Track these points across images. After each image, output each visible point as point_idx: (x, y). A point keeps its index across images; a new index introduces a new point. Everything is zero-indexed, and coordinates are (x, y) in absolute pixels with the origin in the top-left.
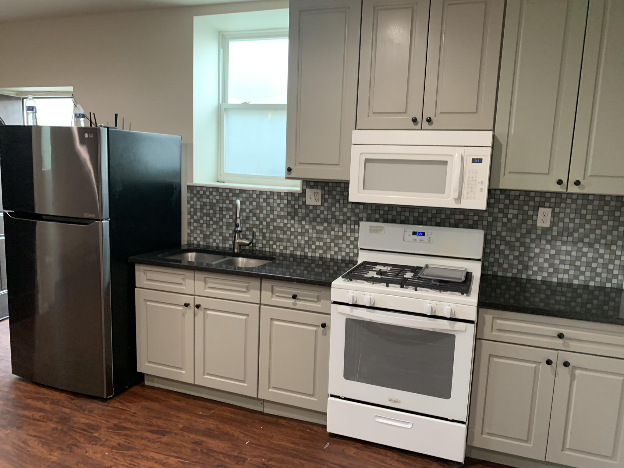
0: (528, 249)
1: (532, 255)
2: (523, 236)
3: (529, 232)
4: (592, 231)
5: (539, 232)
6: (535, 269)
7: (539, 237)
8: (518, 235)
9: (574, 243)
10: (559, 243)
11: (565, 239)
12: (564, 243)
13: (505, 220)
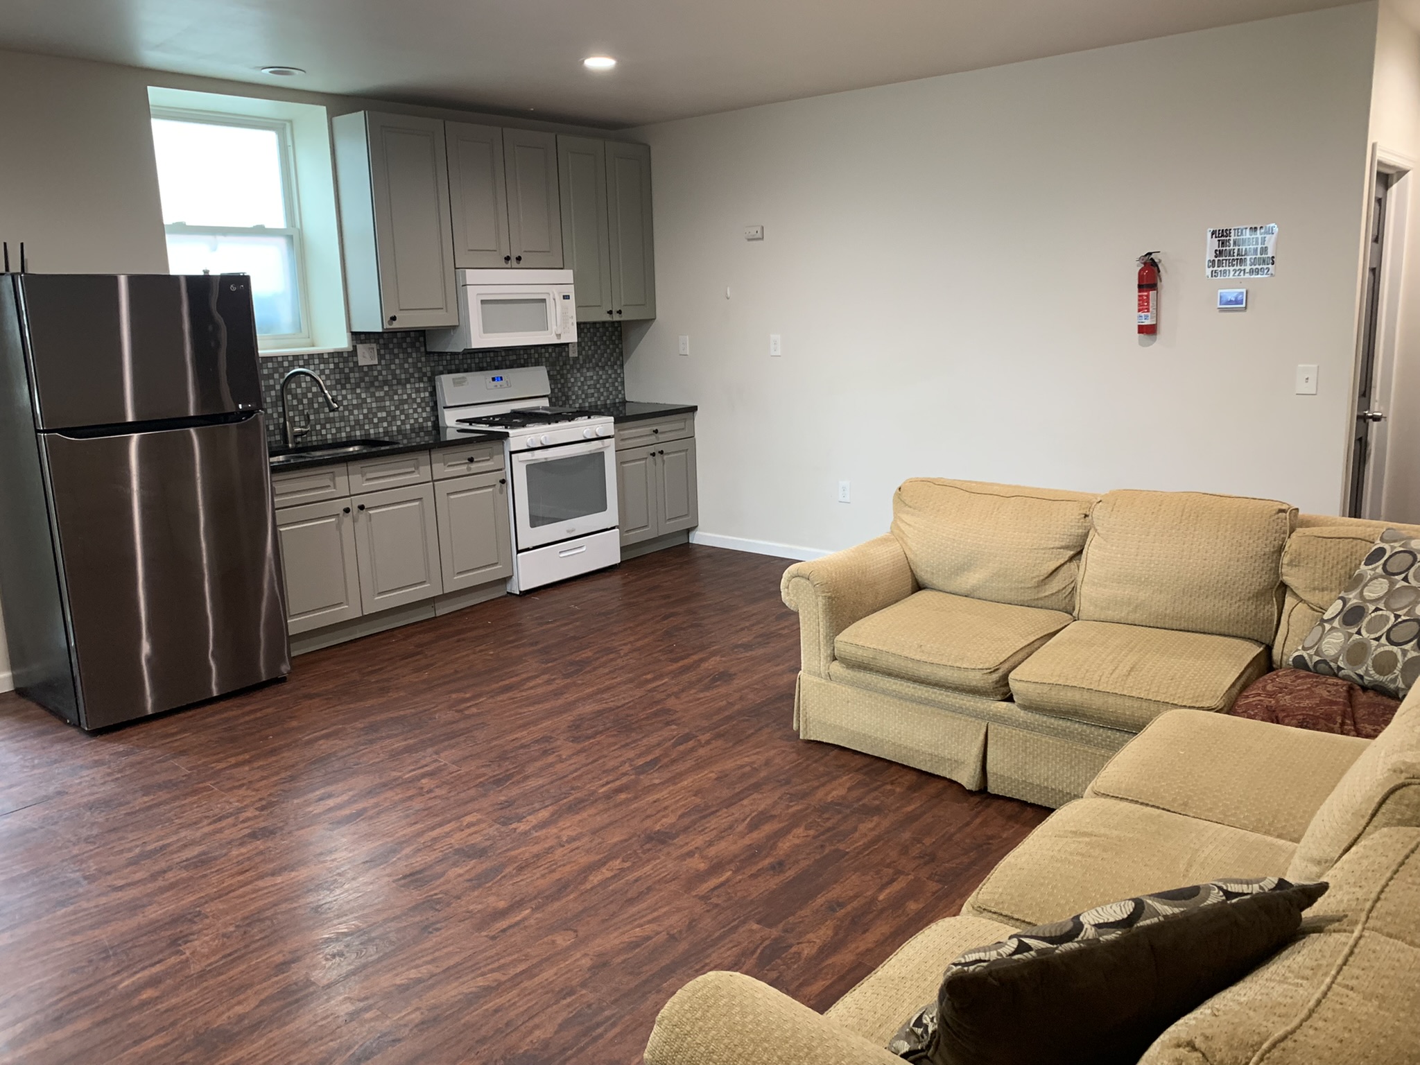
0: (567, 380)
1: (570, 385)
2: (562, 369)
3: (565, 364)
4: (602, 355)
5: (571, 362)
6: (574, 397)
7: (572, 367)
8: (558, 368)
9: (594, 368)
10: (585, 370)
11: (587, 365)
12: (588, 370)
13: (547, 355)
